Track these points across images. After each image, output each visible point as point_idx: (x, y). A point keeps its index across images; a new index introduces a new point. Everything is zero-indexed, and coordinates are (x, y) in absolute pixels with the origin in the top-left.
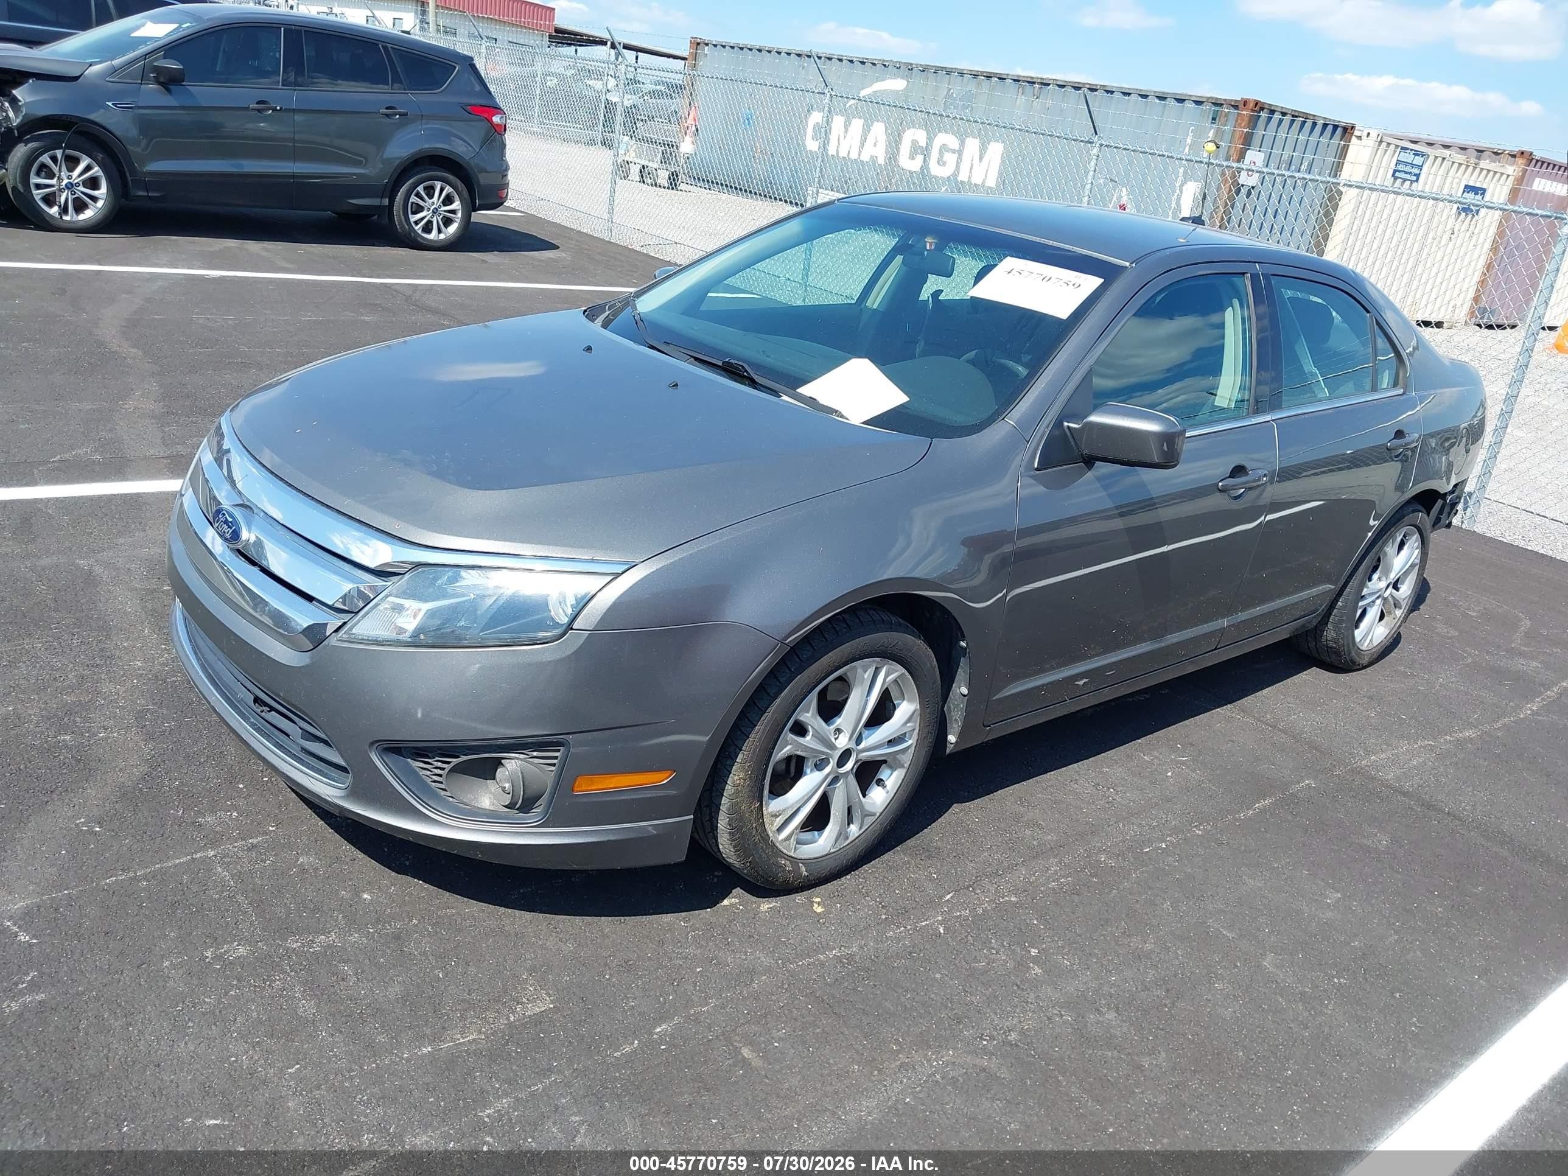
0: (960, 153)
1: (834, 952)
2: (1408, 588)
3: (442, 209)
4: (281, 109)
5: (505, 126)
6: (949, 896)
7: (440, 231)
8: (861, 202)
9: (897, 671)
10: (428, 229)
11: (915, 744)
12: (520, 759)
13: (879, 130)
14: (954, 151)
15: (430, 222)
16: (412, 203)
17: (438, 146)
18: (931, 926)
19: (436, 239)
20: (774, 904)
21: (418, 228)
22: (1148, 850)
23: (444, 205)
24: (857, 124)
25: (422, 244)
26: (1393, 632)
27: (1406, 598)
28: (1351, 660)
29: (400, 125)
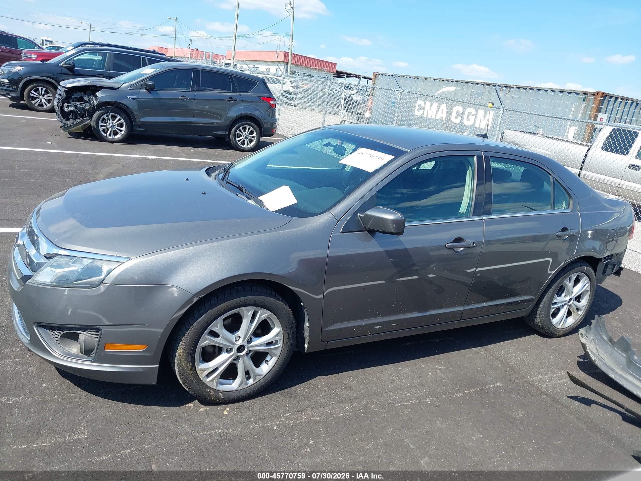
0: (476, 116)
1: (220, 431)
2: (585, 302)
3: (249, 136)
4: (190, 99)
5: (276, 105)
6: (288, 414)
7: (248, 144)
8: (332, 128)
9: (267, 313)
10: (243, 143)
11: (282, 346)
12: (84, 334)
13: (444, 107)
14: (473, 115)
15: (244, 141)
16: (238, 134)
17: (247, 112)
18: (271, 426)
19: (246, 147)
20: (207, 408)
21: (239, 143)
22: (397, 405)
23: (250, 135)
24: (435, 105)
25: (240, 149)
26: (577, 321)
27: (584, 306)
28: (551, 332)
29: (233, 105)
